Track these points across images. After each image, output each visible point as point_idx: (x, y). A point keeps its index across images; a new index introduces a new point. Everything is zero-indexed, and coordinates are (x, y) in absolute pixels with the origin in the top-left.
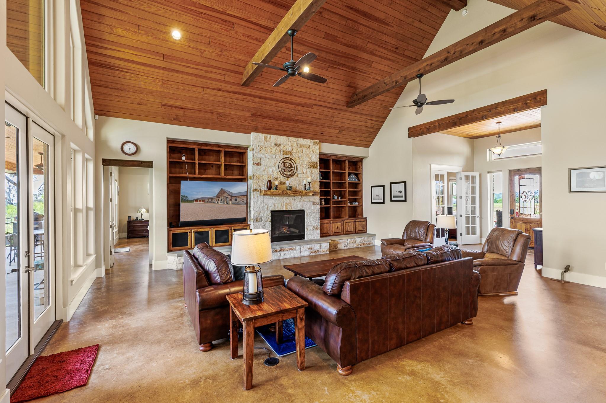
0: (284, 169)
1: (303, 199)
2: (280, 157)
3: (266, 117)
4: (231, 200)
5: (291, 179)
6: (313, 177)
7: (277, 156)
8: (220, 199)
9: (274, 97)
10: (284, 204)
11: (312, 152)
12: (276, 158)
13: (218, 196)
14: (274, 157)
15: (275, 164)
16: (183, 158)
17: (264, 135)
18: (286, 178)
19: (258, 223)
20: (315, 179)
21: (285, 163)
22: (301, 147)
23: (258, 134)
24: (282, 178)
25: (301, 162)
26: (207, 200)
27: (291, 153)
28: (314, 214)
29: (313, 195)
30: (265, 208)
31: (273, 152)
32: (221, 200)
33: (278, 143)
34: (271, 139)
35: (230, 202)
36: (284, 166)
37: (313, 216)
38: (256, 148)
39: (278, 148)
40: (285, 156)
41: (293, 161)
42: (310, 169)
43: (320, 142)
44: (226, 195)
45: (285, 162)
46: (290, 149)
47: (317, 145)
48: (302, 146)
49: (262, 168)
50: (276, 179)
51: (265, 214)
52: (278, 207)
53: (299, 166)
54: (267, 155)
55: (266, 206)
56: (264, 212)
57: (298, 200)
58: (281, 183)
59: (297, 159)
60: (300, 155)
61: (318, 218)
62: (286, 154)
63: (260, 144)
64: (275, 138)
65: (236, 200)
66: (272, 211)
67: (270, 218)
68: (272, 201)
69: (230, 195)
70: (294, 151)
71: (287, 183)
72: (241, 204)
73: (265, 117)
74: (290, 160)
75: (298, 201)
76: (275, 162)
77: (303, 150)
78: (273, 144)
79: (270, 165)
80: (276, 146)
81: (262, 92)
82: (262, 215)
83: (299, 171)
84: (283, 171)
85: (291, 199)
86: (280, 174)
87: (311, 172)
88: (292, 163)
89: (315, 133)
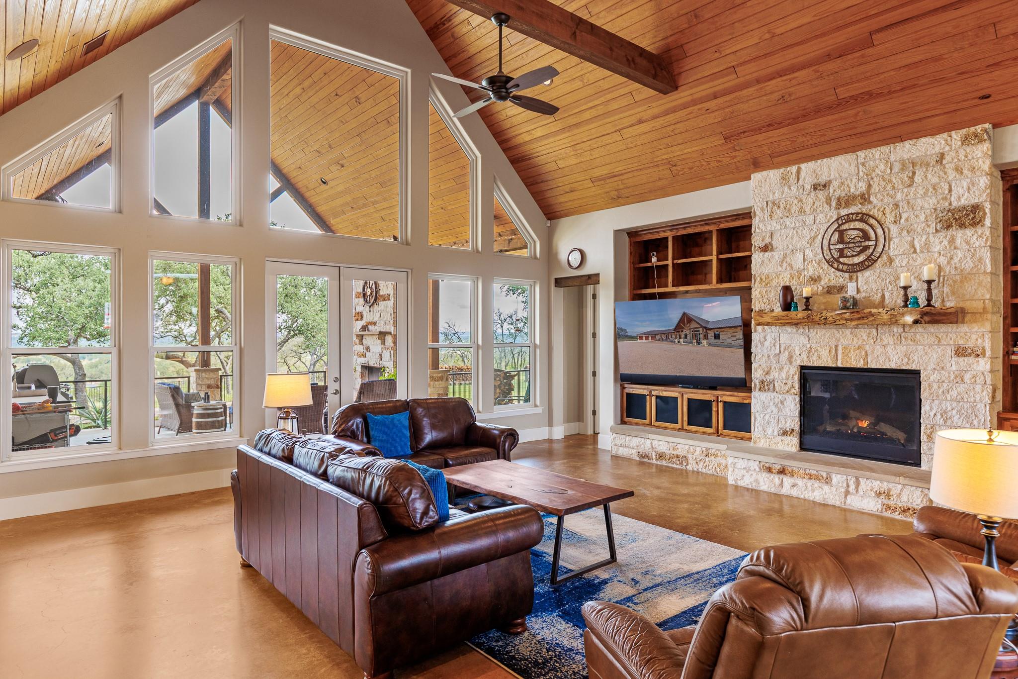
0: (841, 251)
1: (909, 335)
2: (828, 215)
3: (760, 129)
4: (706, 337)
5: (864, 277)
6: (956, 260)
7: (820, 217)
8: (683, 335)
9: (742, 79)
10: (840, 348)
11: (952, 174)
12: (817, 222)
13: (679, 328)
14: (809, 220)
15: (814, 239)
16: (654, 260)
17: (782, 170)
18: (847, 275)
19: (765, 394)
20: (968, 265)
21: (842, 233)
22: (903, 168)
23: (765, 173)
24: (832, 277)
25: (904, 216)
26: (658, 337)
27: (864, 198)
28: (962, 388)
29: (916, 322)
30: (784, 357)
31: (807, 209)
32: (686, 336)
33: (823, 179)
34: (803, 175)
35: (705, 342)
36: (841, 240)
37: (954, 393)
38: (762, 209)
39: (821, 195)
40: (844, 212)
41: (872, 221)
42: (941, 235)
43: (995, 126)
44: (693, 325)
45: (844, 227)
46: (862, 187)
47: (981, 141)
48: (911, 166)
49: (777, 255)
50: (815, 280)
51: (784, 375)
52: (819, 357)
53: (894, 230)
54: (788, 221)
55: (787, 353)
56: (781, 369)
57: (887, 339)
58: (830, 291)
59: (887, 211)
60: (899, 196)
61: (981, 406)
62: (847, 204)
63: (771, 198)
64: (810, 171)
65: (717, 337)
66: (802, 368)
67: (797, 385)
68: (803, 340)
69: (702, 327)
70: (875, 188)
71: (851, 290)
72: (730, 346)
73: (758, 130)
74: (861, 220)
75: (891, 341)
76: (813, 234)
77: (912, 178)
78: (808, 187)
79: (799, 245)
80: (815, 189)
81: (711, 84)
82: (774, 374)
83: (897, 247)
84: (836, 254)
85: (865, 338)
86: (826, 266)
87: (946, 243)
88: (867, 228)
89: (953, 107)
